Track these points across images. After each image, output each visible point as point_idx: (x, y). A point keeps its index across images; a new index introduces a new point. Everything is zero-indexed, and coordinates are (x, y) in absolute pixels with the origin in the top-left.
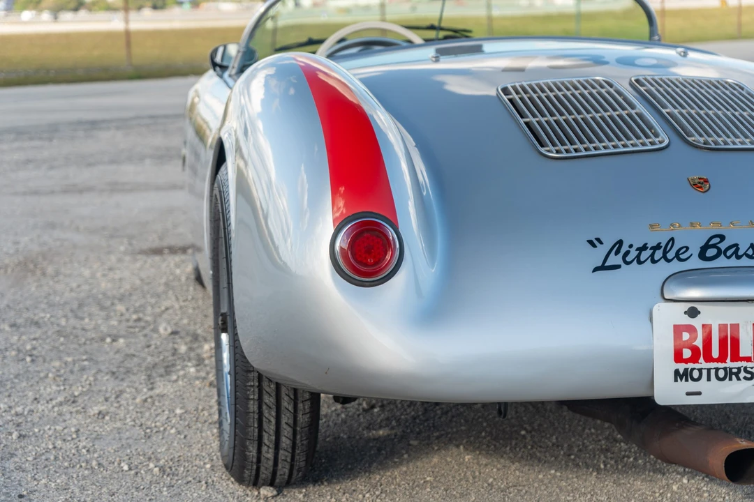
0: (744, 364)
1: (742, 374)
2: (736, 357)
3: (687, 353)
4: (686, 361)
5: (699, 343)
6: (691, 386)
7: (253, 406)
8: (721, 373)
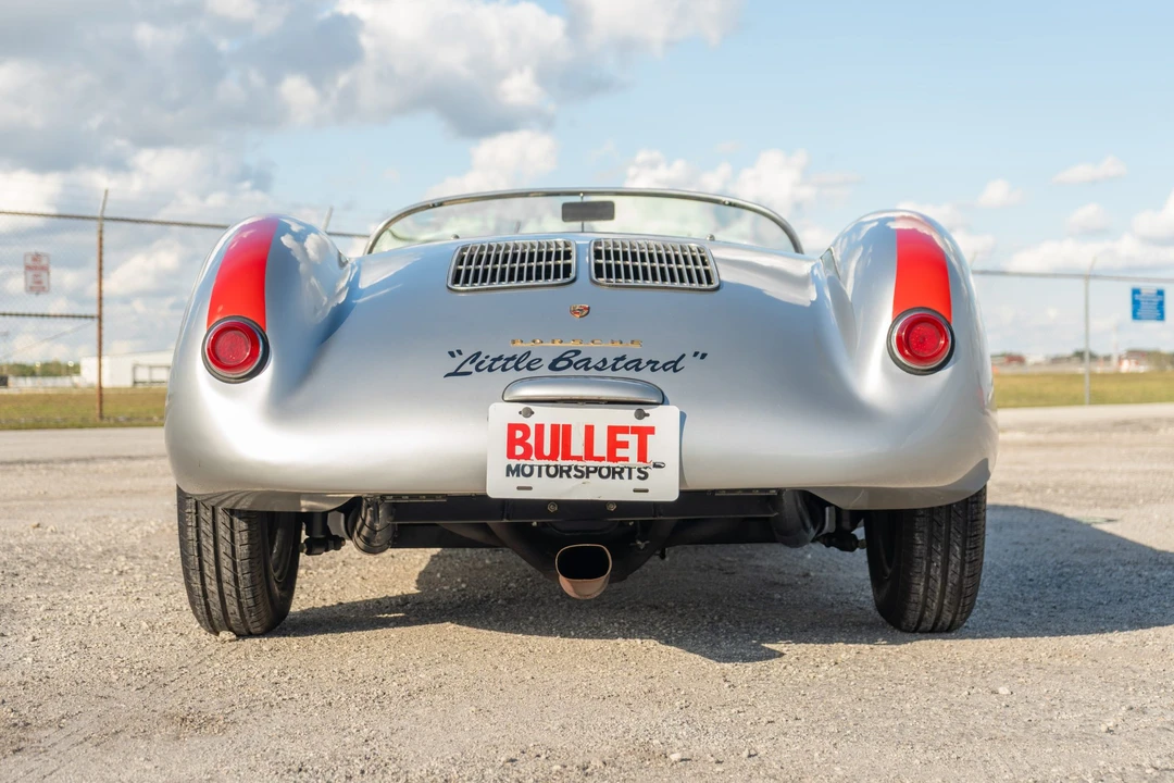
0: (575, 463)
1: (573, 473)
2: (567, 456)
3: (519, 450)
4: (519, 458)
5: (531, 441)
6: (522, 481)
7: (191, 534)
8: (552, 471)
